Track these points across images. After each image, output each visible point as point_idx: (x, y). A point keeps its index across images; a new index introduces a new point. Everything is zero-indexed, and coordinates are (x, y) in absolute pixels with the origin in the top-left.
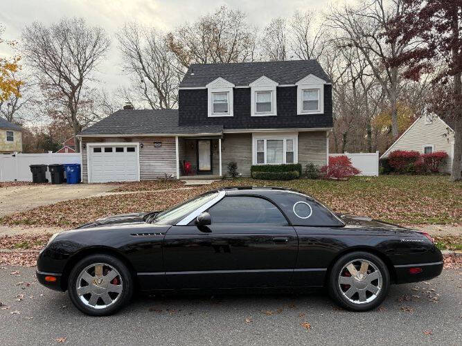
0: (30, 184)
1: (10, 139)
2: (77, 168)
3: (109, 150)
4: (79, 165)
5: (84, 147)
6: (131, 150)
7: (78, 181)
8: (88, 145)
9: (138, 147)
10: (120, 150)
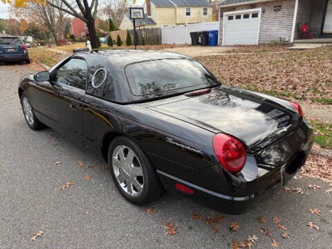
0: (189, 46)
1: (205, 14)
2: (215, 33)
3: (238, 17)
4: (217, 31)
5: (222, 16)
6: (255, 15)
7: (216, 44)
8: (225, 13)
9: (260, 12)
10: (246, 16)
